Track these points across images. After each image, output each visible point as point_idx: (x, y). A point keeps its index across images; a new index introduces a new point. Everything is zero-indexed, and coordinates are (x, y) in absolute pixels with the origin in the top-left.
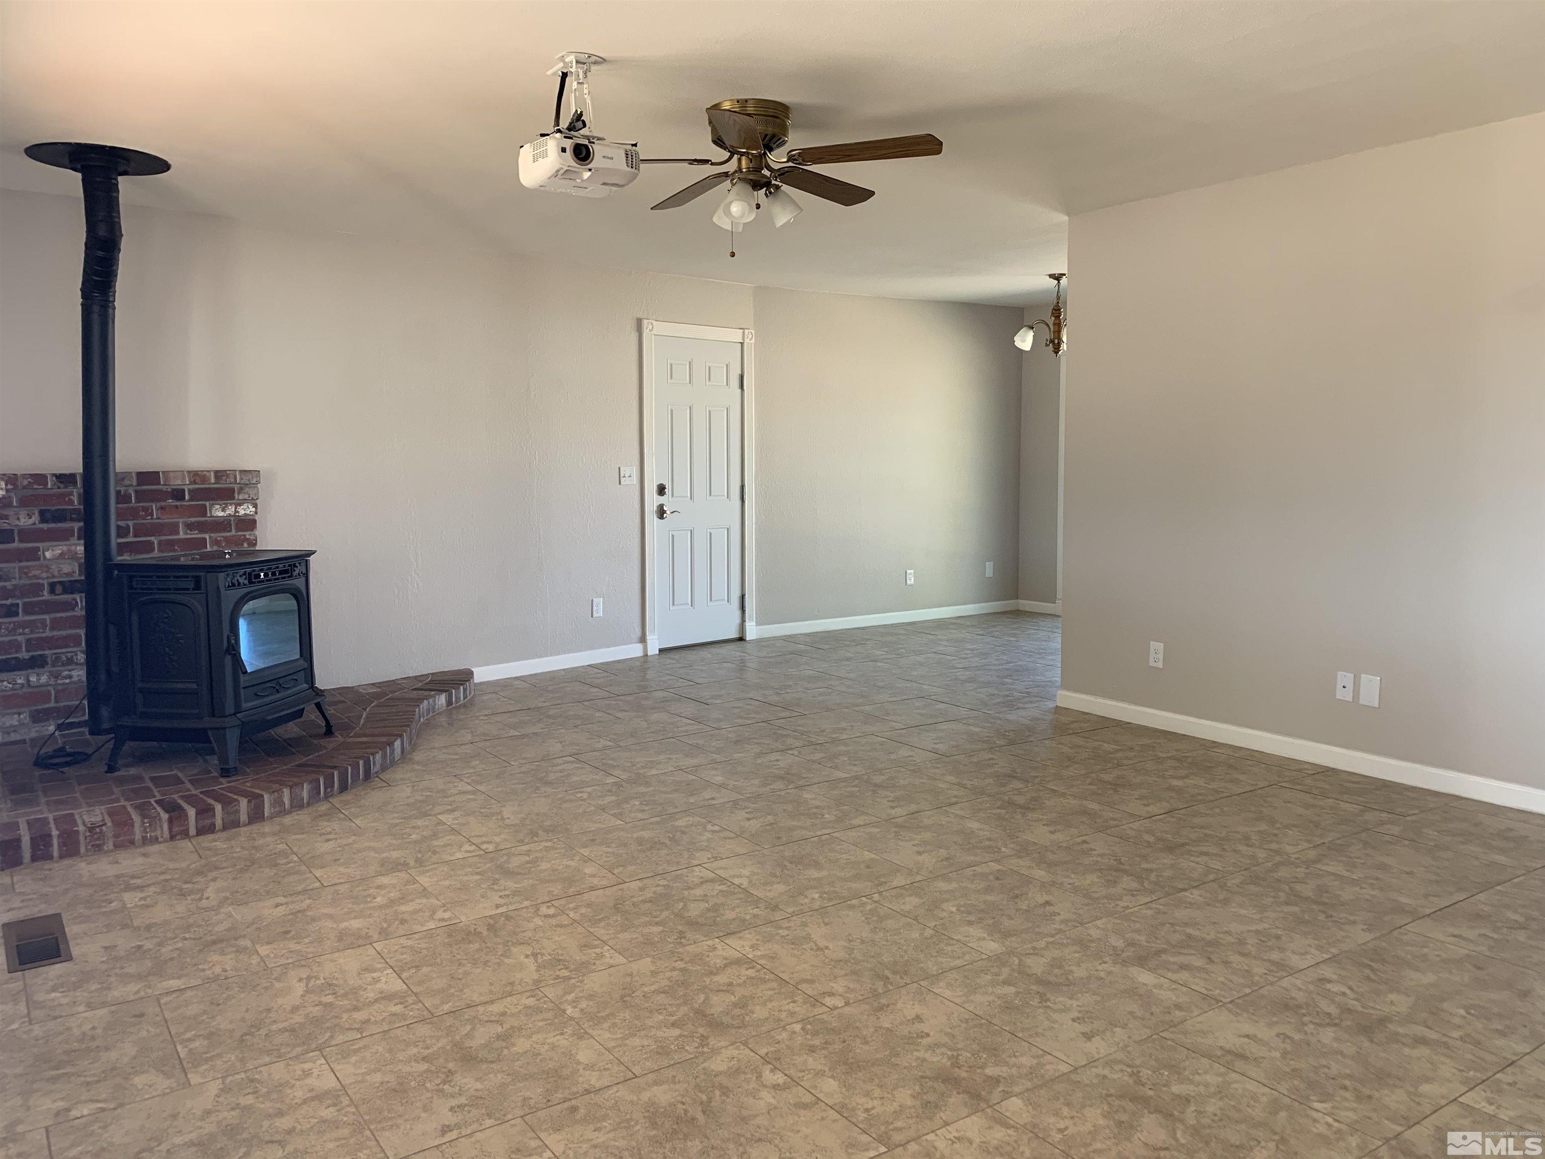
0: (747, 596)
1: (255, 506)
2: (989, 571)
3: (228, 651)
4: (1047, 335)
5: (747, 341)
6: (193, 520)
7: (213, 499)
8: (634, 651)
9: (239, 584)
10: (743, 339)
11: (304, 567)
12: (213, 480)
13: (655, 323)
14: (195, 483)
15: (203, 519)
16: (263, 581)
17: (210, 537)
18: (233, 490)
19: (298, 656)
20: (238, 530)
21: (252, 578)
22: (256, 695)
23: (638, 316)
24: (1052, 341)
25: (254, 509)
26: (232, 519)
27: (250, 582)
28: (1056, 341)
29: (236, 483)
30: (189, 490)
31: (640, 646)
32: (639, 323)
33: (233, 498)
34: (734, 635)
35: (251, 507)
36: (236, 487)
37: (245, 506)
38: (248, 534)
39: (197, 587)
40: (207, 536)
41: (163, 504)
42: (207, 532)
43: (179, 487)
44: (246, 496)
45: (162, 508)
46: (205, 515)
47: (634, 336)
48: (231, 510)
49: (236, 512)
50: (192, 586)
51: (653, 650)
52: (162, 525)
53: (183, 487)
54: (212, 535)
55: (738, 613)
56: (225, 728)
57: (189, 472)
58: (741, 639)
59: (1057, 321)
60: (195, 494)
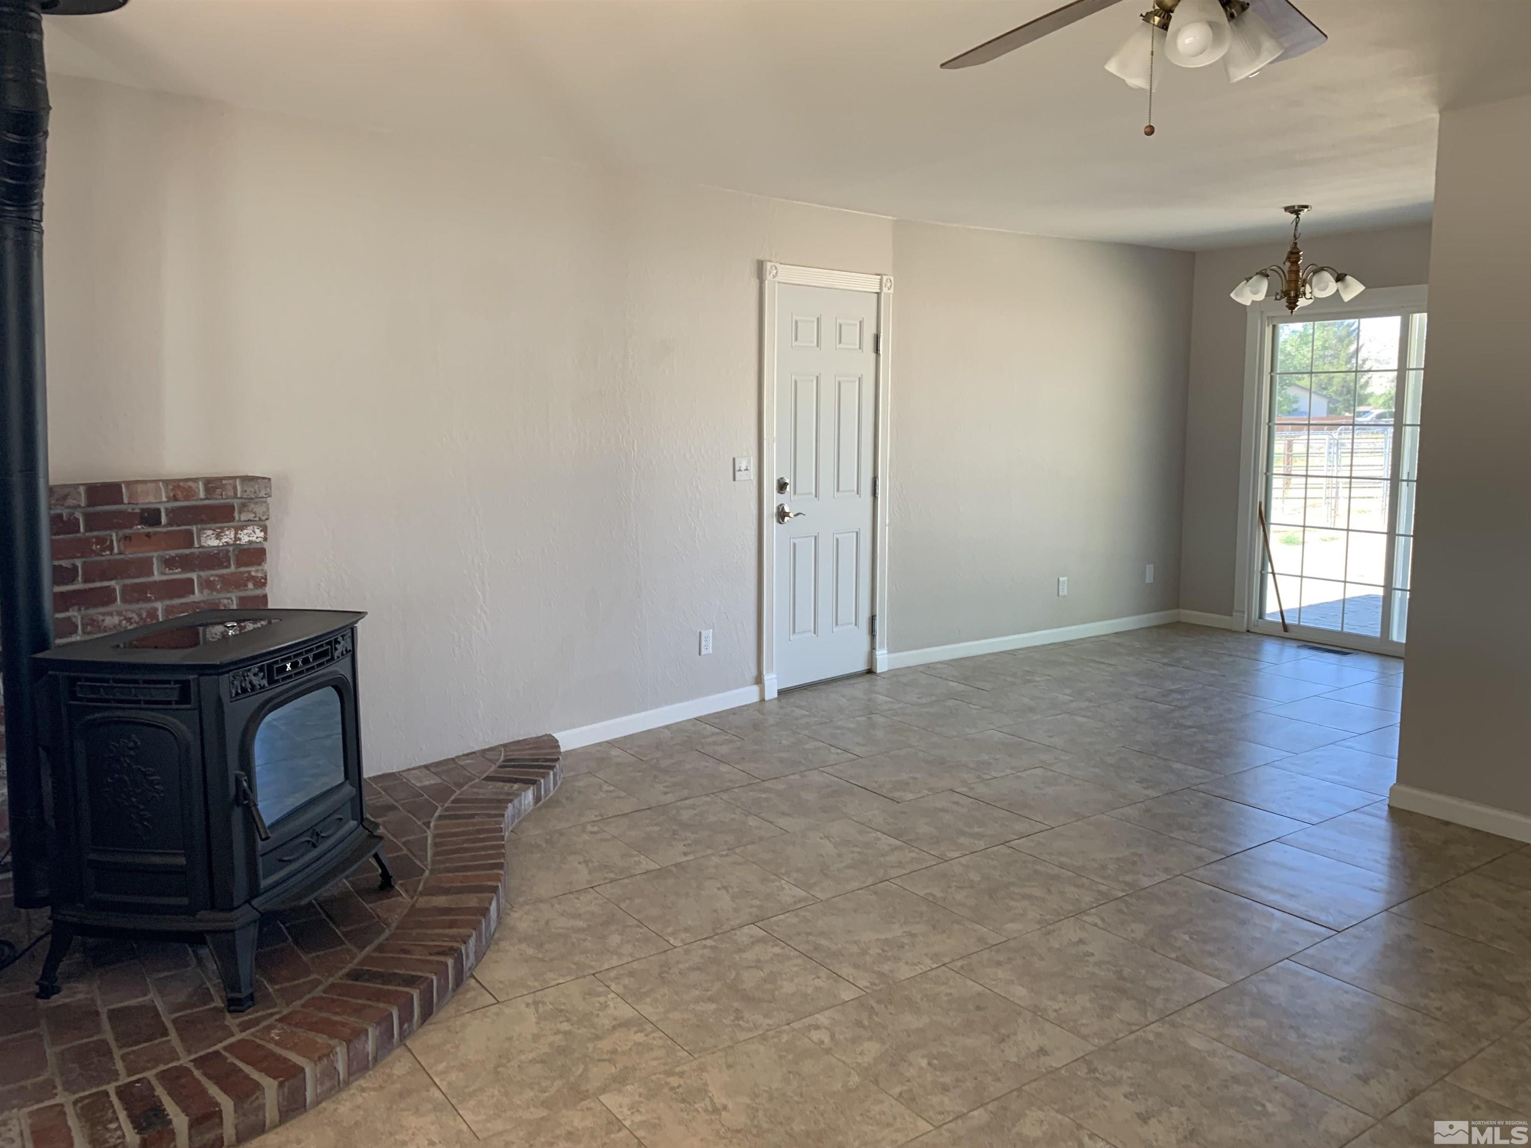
0: (878, 618)
1: (264, 529)
2: (1149, 578)
3: (237, 801)
4: (1280, 286)
5: (885, 290)
6: (173, 553)
7: (202, 522)
8: (748, 695)
9: (253, 687)
10: (881, 288)
11: (349, 640)
12: (202, 495)
13: (778, 265)
14: (175, 499)
15: (187, 551)
16: (290, 677)
17: (199, 577)
18: (232, 507)
19: (341, 778)
20: (239, 565)
21: (273, 673)
22: (280, 860)
23: (761, 258)
24: (1286, 294)
25: (262, 534)
26: (231, 549)
27: (271, 681)
28: (1292, 294)
29: (235, 497)
30: (166, 509)
31: (755, 688)
32: (760, 266)
33: (232, 519)
34: (862, 666)
35: (257, 531)
36: (236, 503)
37: (249, 530)
38: (253, 570)
39: (185, 697)
40: (194, 576)
41: (127, 531)
42: (193, 570)
43: (152, 506)
44: (251, 516)
45: (126, 538)
46: (191, 545)
47: (754, 283)
48: (229, 536)
49: (237, 539)
50: (175, 697)
51: (771, 693)
52: (127, 562)
53: (157, 506)
54: (202, 574)
55: (866, 638)
56: (233, 931)
57: (166, 482)
58: (870, 671)
59: (1294, 268)
60: (177, 515)
